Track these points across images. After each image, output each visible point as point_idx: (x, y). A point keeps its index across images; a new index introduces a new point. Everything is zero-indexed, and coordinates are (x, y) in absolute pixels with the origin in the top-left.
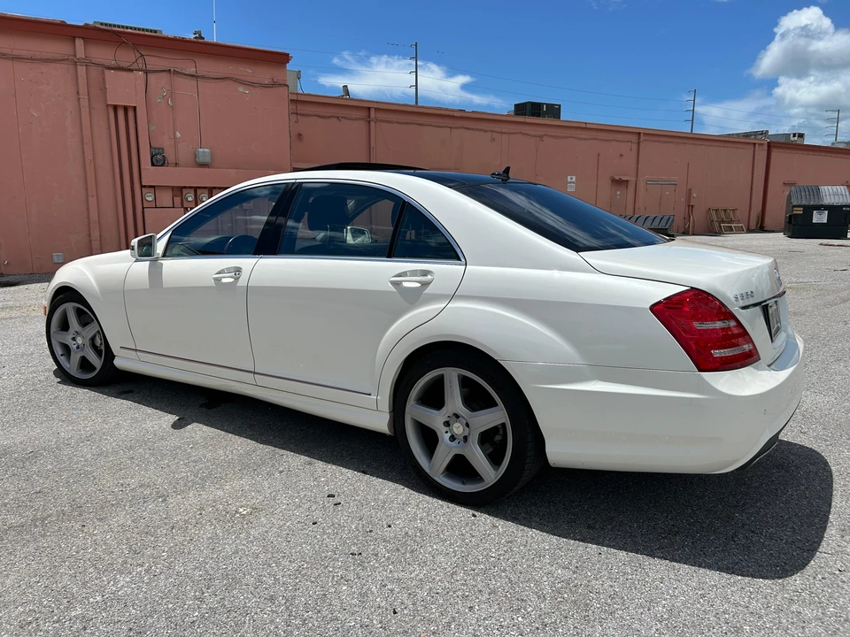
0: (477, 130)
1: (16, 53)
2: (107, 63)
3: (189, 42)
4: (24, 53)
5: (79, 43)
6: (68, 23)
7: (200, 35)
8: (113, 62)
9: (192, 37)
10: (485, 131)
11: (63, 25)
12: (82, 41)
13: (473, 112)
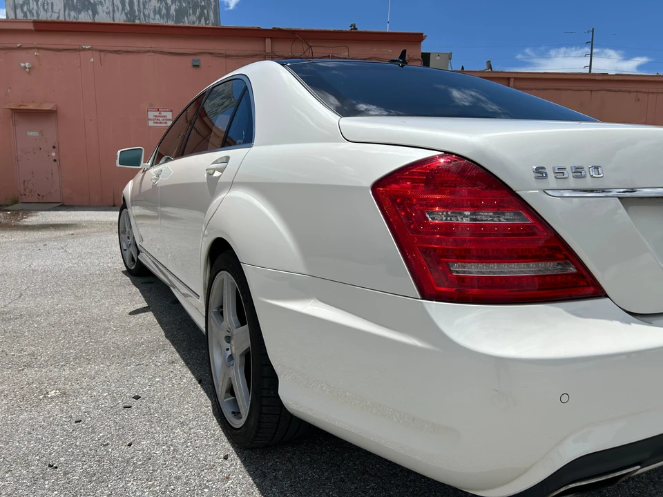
0: (620, 91)
1: (228, 52)
2: (286, 54)
3: (346, 32)
4: (233, 53)
5: (268, 41)
6: (262, 28)
7: (354, 27)
8: (290, 54)
9: (348, 29)
10: (630, 92)
11: (259, 30)
12: (270, 40)
13: (616, 75)
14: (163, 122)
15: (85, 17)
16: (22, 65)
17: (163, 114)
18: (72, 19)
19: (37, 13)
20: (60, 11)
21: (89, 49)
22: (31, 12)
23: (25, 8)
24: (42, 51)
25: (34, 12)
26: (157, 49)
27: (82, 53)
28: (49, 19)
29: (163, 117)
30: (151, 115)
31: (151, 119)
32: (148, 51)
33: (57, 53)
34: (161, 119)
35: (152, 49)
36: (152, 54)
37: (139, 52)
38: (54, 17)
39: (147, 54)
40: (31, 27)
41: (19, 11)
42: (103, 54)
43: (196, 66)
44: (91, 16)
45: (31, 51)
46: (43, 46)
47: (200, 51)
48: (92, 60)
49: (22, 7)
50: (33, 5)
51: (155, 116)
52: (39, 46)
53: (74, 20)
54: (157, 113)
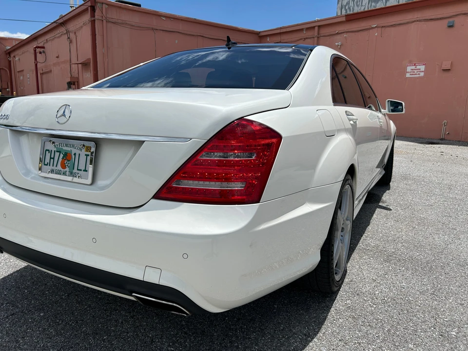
14: (417, 73)
15: (380, 5)
16: (337, 44)
17: (418, 67)
18: (373, 8)
19: (353, 9)
20: (366, 4)
21: (375, 27)
22: (349, 8)
23: (347, 7)
24: (348, 34)
25: (351, 8)
26: (421, 18)
27: (371, 31)
28: (359, 11)
29: (417, 69)
30: (409, 69)
31: (408, 72)
32: (414, 22)
33: (356, 33)
34: (415, 71)
35: (418, 19)
36: (418, 23)
37: (408, 23)
38: (362, 9)
39: (414, 24)
40: (344, 19)
41: (343, 10)
42: (383, 29)
43: (451, 26)
44: (384, 3)
45: (342, 35)
46: (350, 30)
47: (455, 14)
48: (376, 34)
49: (345, 6)
50: (351, 4)
51: (412, 70)
52: (347, 31)
53: (374, 9)
54: (413, 67)
